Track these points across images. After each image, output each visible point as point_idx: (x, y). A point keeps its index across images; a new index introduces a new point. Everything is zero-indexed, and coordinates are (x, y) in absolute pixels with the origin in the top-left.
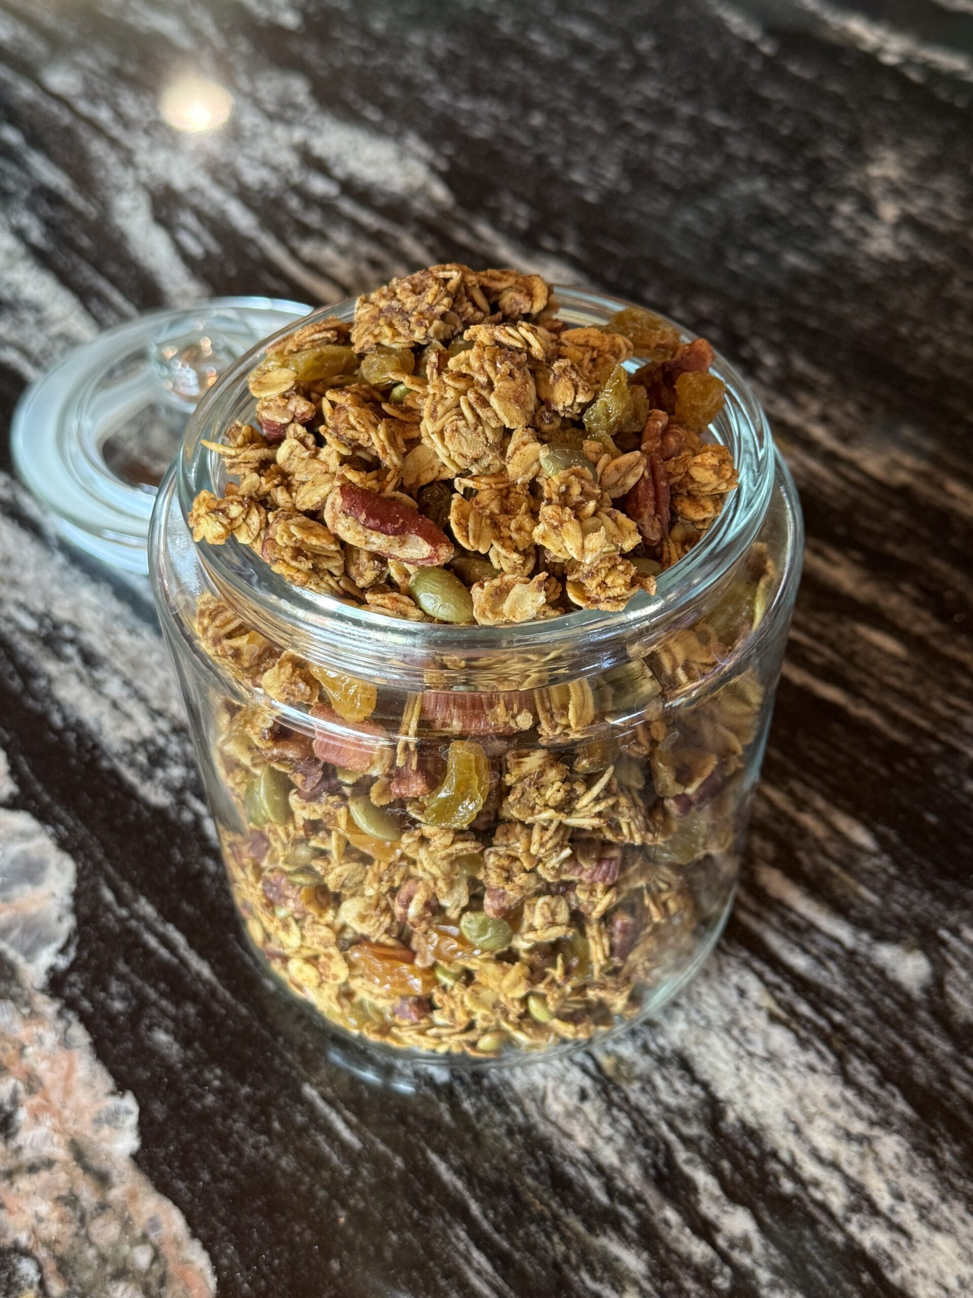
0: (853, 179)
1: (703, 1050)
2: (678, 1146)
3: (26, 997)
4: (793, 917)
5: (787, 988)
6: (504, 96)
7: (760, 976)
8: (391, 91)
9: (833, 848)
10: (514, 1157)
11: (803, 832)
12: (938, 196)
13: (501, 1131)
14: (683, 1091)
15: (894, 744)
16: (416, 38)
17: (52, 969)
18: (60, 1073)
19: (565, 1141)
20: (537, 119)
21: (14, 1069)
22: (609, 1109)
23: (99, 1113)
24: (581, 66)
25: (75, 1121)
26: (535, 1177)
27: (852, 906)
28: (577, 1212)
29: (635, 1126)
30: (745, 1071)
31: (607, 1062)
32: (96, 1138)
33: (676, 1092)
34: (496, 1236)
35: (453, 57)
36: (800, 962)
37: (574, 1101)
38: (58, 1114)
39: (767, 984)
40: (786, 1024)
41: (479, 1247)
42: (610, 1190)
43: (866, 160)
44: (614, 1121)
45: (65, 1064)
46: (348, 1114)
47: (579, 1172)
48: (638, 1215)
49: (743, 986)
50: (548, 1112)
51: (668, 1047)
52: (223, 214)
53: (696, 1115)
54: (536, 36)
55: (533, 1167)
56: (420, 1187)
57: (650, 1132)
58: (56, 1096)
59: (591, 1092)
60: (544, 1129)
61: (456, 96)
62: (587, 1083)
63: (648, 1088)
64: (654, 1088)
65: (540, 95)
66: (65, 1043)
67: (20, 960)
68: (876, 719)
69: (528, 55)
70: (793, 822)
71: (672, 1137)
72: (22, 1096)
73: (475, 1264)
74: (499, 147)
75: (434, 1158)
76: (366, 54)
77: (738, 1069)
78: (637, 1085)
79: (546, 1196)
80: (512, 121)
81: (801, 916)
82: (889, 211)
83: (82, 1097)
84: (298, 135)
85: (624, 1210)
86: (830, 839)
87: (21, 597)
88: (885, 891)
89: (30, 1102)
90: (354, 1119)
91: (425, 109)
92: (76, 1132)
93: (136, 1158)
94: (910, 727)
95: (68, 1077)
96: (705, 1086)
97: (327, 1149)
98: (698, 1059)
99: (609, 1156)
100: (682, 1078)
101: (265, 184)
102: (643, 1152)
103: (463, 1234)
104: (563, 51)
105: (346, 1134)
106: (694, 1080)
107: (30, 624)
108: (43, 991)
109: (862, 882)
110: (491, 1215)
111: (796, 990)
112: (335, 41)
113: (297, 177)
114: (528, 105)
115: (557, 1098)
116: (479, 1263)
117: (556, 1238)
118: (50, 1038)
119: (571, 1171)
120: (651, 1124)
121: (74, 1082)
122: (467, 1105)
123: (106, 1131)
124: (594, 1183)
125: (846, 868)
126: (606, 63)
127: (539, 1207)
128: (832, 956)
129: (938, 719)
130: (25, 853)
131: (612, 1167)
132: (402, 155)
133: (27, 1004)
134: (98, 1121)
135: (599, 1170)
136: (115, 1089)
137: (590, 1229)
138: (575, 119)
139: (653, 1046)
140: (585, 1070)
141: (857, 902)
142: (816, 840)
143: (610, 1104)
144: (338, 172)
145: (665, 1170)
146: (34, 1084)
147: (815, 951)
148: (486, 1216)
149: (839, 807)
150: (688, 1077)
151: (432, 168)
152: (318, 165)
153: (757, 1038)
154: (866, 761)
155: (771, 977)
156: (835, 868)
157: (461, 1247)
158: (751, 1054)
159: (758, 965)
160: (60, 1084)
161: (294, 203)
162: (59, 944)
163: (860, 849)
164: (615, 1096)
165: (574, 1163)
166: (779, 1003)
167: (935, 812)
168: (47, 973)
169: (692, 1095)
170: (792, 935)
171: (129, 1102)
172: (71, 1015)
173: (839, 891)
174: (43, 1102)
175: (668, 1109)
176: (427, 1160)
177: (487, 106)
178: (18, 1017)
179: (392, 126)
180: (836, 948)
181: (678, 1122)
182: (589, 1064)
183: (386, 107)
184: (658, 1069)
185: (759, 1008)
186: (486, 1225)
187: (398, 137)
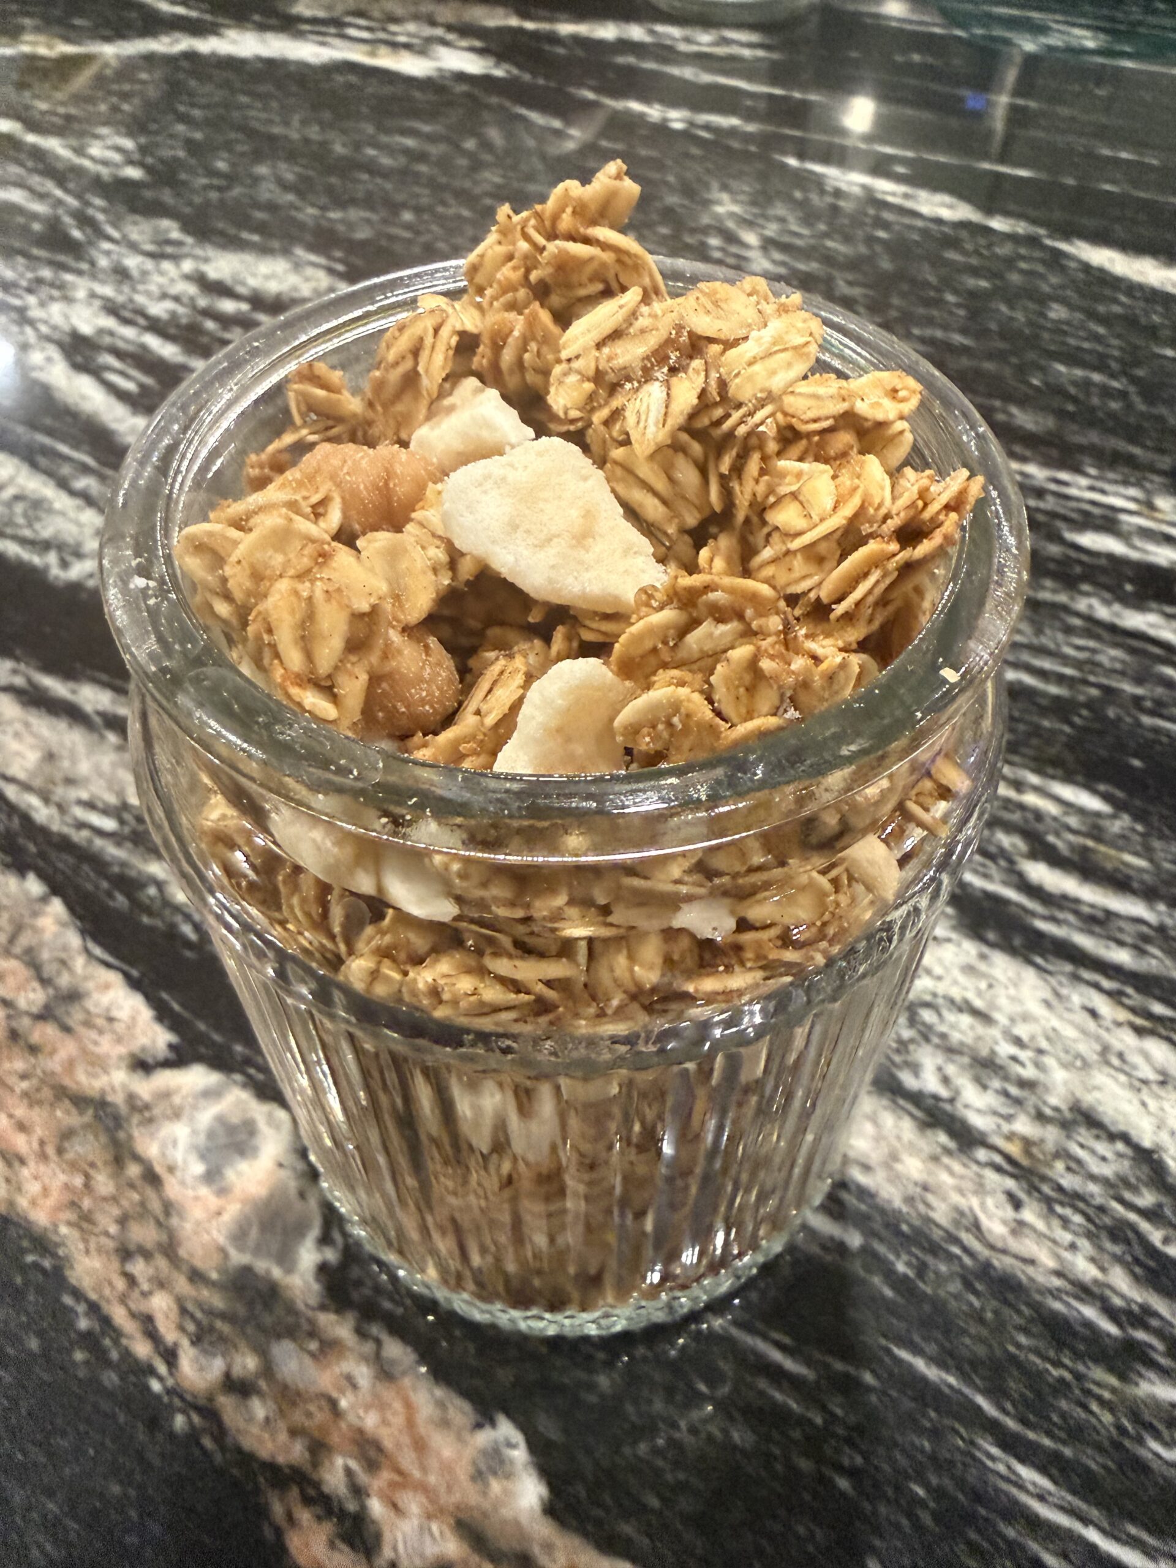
0: (705, 220)
1: (1097, 1095)
2: (1145, 1226)
3: (306, 1327)
4: (1086, 910)
5: (1130, 990)
6: (368, 202)
7: (1097, 986)
8: (260, 215)
9: (1073, 821)
10: (989, 1315)
11: (1038, 815)
12: (782, 220)
13: (955, 1286)
14: (1109, 1155)
15: (1057, 699)
16: (262, 170)
17: (323, 1269)
18: (398, 1420)
19: (1030, 1270)
20: (407, 216)
21: (335, 1439)
22: (1051, 1210)
23: (474, 1463)
24: (423, 168)
25: (449, 1489)
26: (1025, 1331)
27: (1129, 877)
28: (1096, 1361)
29: (1089, 1219)
30: (1152, 1104)
31: (1014, 1149)
32: (486, 1505)
33: (1104, 1159)
34: (1031, 1435)
35: (304, 179)
36: (1122, 957)
37: (1009, 1213)
38: (423, 1488)
39: (1109, 994)
40: (1152, 1033)
41: (1022, 1461)
42: (1111, 1313)
43: (707, 203)
44: (1065, 1222)
45: (398, 1405)
46: (776, 1336)
47: (1068, 1304)
48: (1159, 1333)
49: (1090, 1005)
50: (991, 1239)
51: (1064, 1107)
52: (144, 347)
53: (1138, 1179)
54: (371, 152)
55: (1017, 1320)
56: (913, 1405)
57: (1107, 1221)
58: (407, 1460)
59: (1022, 1195)
60: (1001, 1262)
61: (323, 208)
62: (1010, 1184)
63: (1073, 1165)
64: (1079, 1162)
65: (400, 197)
66: (385, 1373)
67: (277, 1273)
68: (1028, 680)
69: (371, 168)
70: (1022, 807)
71: (1133, 1217)
72: (363, 1477)
73: (1031, 1488)
74: (384, 243)
75: (904, 1354)
76: (220, 189)
77: (1144, 1104)
78: (1060, 1166)
79: (1052, 1354)
80: (385, 221)
81: (1092, 906)
82: (751, 238)
83: (444, 1446)
84: (188, 266)
85: (1140, 1335)
86: (1066, 813)
87: (84, 795)
88: (1147, 852)
89: (378, 1482)
90: (787, 1340)
91: (302, 226)
92: (458, 1508)
93: (551, 1510)
94: (1061, 679)
95: (411, 1423)
96: (1125, 1138)
97: (778, 1396)
98: (1101, 1109)
99: (1084, 1268)
100: (1097, 1137)
101: (173, 314)
102: (1117, 1249)
103: (994, 1451)
104: (402, 161)
105: (790, 1365)
106: (1113, 1137)
107: (109, 824)
108: (323, 1307)
109: (1121, 849)
110: (1009, 1406)
111: (1137, 989)
112: (184, 183)
113: (203, 302)
114: (395, 208)
115: (990, 1217)
116: (1034, 1484)
117: (1095, 1407)
118: (363, 1374)
119: (1057, 1306)
120: (1102, 1209)
121: (423, 1429)
122: (901, 1267)
123: (496, 1486)
124: (1090, 1312)
125: (1098, 839)
126: (443, 163)
127: (1056, 1372)
128: (1146, 939)
129: (1078, 664)
130: (220, 1120)
131: (1096, 1281)
132: (297, 266)
133: (313, 1334)
134: (479, 1476)
135: (1085, 1291)
136: (480, 1419)
137: (1123, 1377)
138: (440, 209)
139: (1048, 1112)
140: (998, 1169)
141: (1132, 873)
142: (1055, 819)
143: (1048, 1201)
144: (241, 290)
145: (1152, 1264)
146: (372, 1453)
147: (1129, 940)
148: (1004, 1411)
149: (1053, 777)
150: (1103, 1135)
151: (331, 271)
152: (220, 289)
153: (1136, 1059)
154: (1046, 723)
155: (1106, 984)
156: (1090, 843)
157: (1001, 1468)
158: (1145, 1082)
159: (1087, 975)
160: (406, 1440)
161: (210, 325)
162: (315, 1232)
163: (1098, 814)
164: (1046, 1189)
165: (1056, 1293)
166: (1133, 1010)
167: (1136, 755)
168: (318, 1279)
169: (1120, 1155)
170: (1097, 929)
171: (506, 1429)
172: (375, 1329)
173: (1109, 866)
174: (397, 1478)
175: (1105, 1182)
176: (899, 1361)
177: (355, 214)
178: (307, 1360)
179: (276, 244)
180: (1145, 929)
181: (1128, 1195)
182: (998, 1159)
183: (261, 228)
184: (1069, 1137)
185: (1119, 1024)
186: (1011, 1424)
187: (286, 252)
